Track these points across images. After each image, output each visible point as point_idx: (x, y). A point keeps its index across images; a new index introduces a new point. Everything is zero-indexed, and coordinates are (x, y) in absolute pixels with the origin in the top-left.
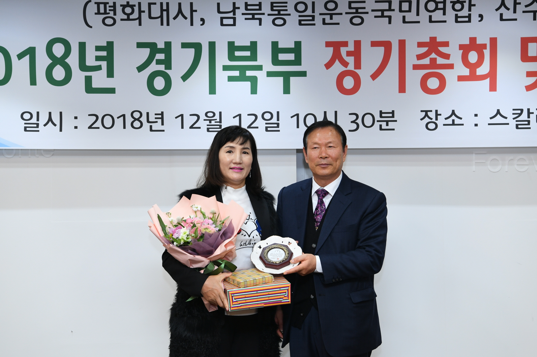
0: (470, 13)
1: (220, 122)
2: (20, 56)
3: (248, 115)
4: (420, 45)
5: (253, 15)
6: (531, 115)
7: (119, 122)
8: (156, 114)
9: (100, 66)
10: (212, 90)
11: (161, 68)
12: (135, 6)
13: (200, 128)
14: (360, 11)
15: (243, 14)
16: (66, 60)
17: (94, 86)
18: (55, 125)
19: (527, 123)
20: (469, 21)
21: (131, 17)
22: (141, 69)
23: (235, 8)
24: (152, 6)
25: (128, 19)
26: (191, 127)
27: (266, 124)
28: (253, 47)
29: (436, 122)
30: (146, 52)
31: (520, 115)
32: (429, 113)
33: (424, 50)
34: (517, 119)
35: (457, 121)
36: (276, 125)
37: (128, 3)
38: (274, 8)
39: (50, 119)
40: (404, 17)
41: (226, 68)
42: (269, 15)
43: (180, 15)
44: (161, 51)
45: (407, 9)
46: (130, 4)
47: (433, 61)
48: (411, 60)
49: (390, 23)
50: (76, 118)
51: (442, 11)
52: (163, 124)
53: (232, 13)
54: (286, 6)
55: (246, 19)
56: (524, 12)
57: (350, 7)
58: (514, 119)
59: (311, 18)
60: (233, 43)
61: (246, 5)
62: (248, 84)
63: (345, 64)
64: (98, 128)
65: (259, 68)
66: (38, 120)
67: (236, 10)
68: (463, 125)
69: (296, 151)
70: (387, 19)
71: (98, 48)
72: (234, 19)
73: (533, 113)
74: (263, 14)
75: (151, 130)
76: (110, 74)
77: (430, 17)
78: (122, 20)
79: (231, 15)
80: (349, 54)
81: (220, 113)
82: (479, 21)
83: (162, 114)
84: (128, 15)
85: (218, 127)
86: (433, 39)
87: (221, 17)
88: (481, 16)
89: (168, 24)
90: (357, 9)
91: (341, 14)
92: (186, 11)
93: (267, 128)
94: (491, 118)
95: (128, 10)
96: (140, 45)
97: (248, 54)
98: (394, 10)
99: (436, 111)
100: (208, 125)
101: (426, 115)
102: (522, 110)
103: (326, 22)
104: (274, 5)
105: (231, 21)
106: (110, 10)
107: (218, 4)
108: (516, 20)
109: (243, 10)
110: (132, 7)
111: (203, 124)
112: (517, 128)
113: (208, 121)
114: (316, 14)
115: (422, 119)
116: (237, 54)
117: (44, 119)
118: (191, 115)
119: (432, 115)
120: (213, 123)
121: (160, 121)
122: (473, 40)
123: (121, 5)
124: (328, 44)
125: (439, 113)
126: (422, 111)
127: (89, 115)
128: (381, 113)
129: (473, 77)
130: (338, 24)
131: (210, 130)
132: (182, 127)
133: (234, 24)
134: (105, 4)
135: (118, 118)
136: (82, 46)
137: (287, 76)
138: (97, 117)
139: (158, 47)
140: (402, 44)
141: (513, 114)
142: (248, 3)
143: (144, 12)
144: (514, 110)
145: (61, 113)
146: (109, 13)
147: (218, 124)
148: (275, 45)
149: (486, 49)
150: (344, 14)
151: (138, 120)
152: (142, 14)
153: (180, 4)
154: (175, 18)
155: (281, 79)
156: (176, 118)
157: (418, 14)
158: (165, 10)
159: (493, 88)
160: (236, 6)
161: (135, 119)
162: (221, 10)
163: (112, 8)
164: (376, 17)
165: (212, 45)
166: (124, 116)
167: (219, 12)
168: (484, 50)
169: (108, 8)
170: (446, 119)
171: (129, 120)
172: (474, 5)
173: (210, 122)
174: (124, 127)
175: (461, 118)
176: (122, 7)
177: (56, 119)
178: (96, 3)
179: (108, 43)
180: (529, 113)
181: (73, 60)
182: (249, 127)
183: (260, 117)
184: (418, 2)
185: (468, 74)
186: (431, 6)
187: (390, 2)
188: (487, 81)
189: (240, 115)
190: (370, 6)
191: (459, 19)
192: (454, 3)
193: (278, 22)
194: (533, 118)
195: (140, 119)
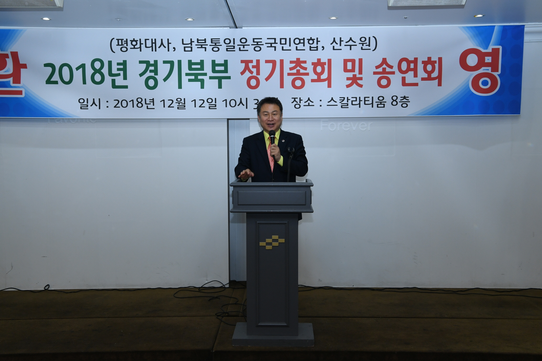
0: (317, 45)
1: (184, 104)
2: (77, 69)
3: (199, 100)
4: (291, 62)
5: (202, 45)
6: (349, 100)
7: (130, 104)
8: (150, 100)
9: (120, 73)
10: (180, 87)
11: (152, 74)
12: (138, 41)
13: (173, 107)
14: (259, 43)
15: (196, 45)
16: (101, 71)
17: (117, 84)
18: (96, 106)
19: (346, 105)
20: (317, 50)
21: (136, 47)
22: (141, 75)
24: (147, 41)
25: (134, 48)
26: (169, 107)
27: (209, 105)
28: (202, 63)
29: (300, 104)
30: (144, 66)
31: (343, 100)
32: (296, 99)
33: (294, 65)
34: (342, 103)
35: (311, 104)
36: (214, 106)
37: (134, 39)
38: (213, 42)
39: (94, 103)
40: (283, 47)
41: (187, 74)
42: (210, 45)
43: (162, 45)
44: (152, 65)
45: (284, 43)
46: (135, 40)
47: (298, 71)
48: (286, 70)
49: (275, 50)
50: (107, 102)
51: (303, 44)
52: (153, 105)
53: (190, 44)
54: (219, 41)
55: (198, 48)
56: (345, 45)
57: (254, 42)
58: (340, 102)
59: (233, 47)
60: (191, 61)
61: (198, 40)
62: (199, 83)
63: (251, 72)
64: (119, 107)
65: (205, 74)
66: (87, 103)
67: (192, 43)
68: (314, 106)
69: (226, 119)
70: (274, 48)
71: (118, 64)
72: (191, 48)
73: (350, 100)
74: (207, 45)
75: (148, 108)
76: (125, 78)
77: (297, 47)
78: (131, 48)
80: (253, 67)
81: (184, 99)
83: (153, 99)
84: (134, 46)
85: (183, 106)
86: (298, 59)
87: (184, 47)
88: (323, 47)
89: (156, 51)
90: (257, 42)
91: (249, 45)
92: (165, 43)
93: (209, 107)
94: (328, 102)
96: (141, 62)
97: (199, 67)
98: (277, 43)
99: (300, 98)
100: (178, 106)
101: (295, 100)
102: (344, 98)
103: (241, 49)
104: (213, 40)
105: (190, 49)
106: (124, 43)
107: (183, 40)
108: (341, 50)
109: (196, 43)
110: (136, 41)
111: (175, 105)
112: (342, 107)
113: (178, 103)
114: (236, 45)
115: (292, 103)
116: (193, 67)
117: (90, 102)
118: (168, 100)
119: (298, 100)
120: (181, 104)
121: (152, 103)
122: (319, 60)
123: (130, 41)
124: (242, 62)
125: (301, 99)
126: (292, 98)
127: (114, 100)
129: (319, 80)
130: (248, 50)
131: (179, 108)
132: (164, 107)
133: (191, 51)
134: (122, 40)
135: (130, 102)
136: (110, 63)
137: (220, 79)
138: (119, 101)
139: (150, 63)
140: (282, 61)
141: (340, 100)
143: (143, 44)
144: (340, 98)
145: (99, 99)
146: (124, 45)
147: (183, 105)
148: (213, 62)
149: (326, 65)
150: (250, 45)
151: (140, 103)
153: (162, 40)
154: (159, 47)
155: (217, 80)
156: (161, 101)
157: (290, 46)
158: (154, 43)
159: (329, 86)
160: (192, 41)
161: (139, 102)
162: (184, 43)
163: (126, 42)
164: (268, 47)
165: (180, 62)
166: (133, 100)
169: (123, 42)
170: (305, 102)
171: (136, 103)
172: (319, 41)
173: (179, 104)
174: (133, 107)
175: (313, 102)
176: (131, 42)
177: (97, 103)
178: (117, 39)
179: (123, 61)
180: (348, 100)
181: (105, 71)
182: (200, 107)
183: (206, 101)
184: (290, 39)
185: (316, 78)
186: (297, 41)
187: (275, 39)
188: (326, 82)
189: (195, 100)
190: (264, 41)
191: (312, 49)
192: (309, 40)
193: (215, 49)
194: (350, 102)
195: (142, 102)
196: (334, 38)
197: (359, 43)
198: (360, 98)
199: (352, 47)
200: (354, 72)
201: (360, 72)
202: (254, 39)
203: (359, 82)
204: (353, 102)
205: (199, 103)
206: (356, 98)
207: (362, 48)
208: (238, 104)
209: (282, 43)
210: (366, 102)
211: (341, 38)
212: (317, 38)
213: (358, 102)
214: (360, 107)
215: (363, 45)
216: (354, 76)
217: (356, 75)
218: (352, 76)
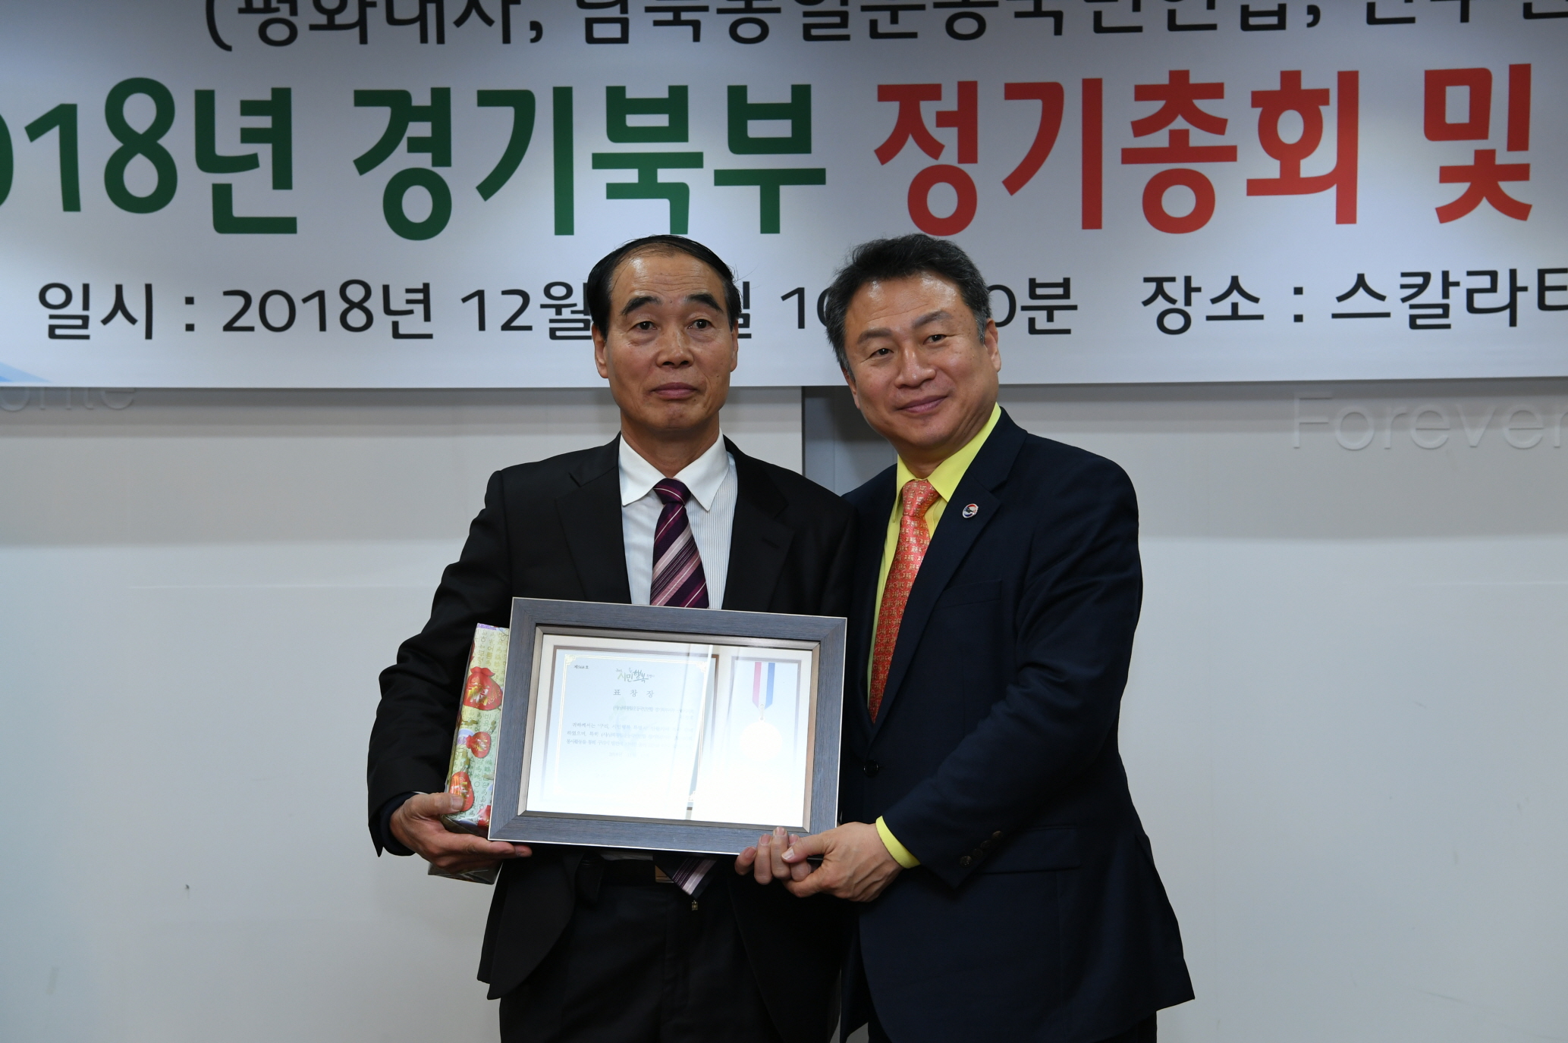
2: (35, 131)
4: (1143, 93)
5: (677, 11)
6: (1452, 289)
7: (308, 313)
8: (408, 291)
9: (255, 156)
10: (564, 224)
11: (423, 160)
13: (529, 328)
15: (649, 10)
16: (159, 142)
17: (239, 210)
18: (133, 321)
19: (1440, 311)
20: (1281, 25)
21: (339, 19)
22: (365, 164)
25: (331, 26)
26: (507, 326)
28: (676, 102)
29: (1187, 309)
30: (380, 118)
31: (1421, 288)
32: (1166, 285)
33: (1154, 107)
34: (1415, 301)
35: (1245, 307)
39: (119, 305)
40: (1098, 16)
42: (720, 11)
43: (474, 14)
44: (421, 114)
47: (1179, 138)
48: (1116, 136)
49: (1058, 31)
50: (190, 301)
52: (427, 318)
53: (617, 7)
58: (1404, 300)
59: (837, 20)
60: (622, 89)
62: (665, 204)
63: (933, 148)
64: (251, 329)
65: (694, 160)
66: (86, 306)
68: (1261, 317)
69: (799, 393)
70: (1051, 20)
71: (249, 108)
72: (624, 24)
73: (1457, 284)
74: (705, 9)
75: (396, 335)
76: (282, 179)
77: (1172, 14)
78: (313, 27)
79: (614, 12)
82: (1310, 25)
83: (426, 289)
84: (331, 14)
85: (581, 325)
86: (1179, 77)
87: (587, 19)
88: (1314, 11)
89: (441, 39)
94: (1340, 299)
96: (364, 98)
97: (661, 120)
99: (1188, 280)
100: (552, 321)
101: (1160, 291)
102: (1427, 277)
103: (881, 30)
105: (615, 31)
106: (280, 1)
108: (1411, 20)
111: (538, 317)
112: (1413, 325)
113: (553, 310)
114: (853, 9)
115: (1146, 303)
116: (633, 121)
117: (102, 303)
118: (504, 293)
119: (1176, 290)
120: (566, 313)
121: (419, 309)
122: (1291, 78)
124: (886, 93)
125: (1194, 285)
126: (1147, 280)
127: (226, 293)
128: (1033, 284)
129: (1290, 183)
130: (914, 35)
131: (558, 333)
132: (482, 327)
133: (624, 39)
135: (305, 300)
136: (205, 102)
138: (248, 299)
139: (417, 101)
140: (1092, 90)
141: (1403, 286)
143: (373, 5)
144: (1404, 275)
145: (149, 288)
146: (277, 10)
148: (737, 94)
149: (1326, 102)
150: (929, 6)
151: (360, 305)
152: (369, 10)
154: (459, 23)
155: (755, 191)
156: (465, 300)
157: (1137, 7)
158: (431, 1)
159: (1346, 212)
161: (352, 305)
164: (1018, 15)
165: (563, 98)
166: (320, 295)
167: (582, 4)
168: (1322, 108)
170: (1214, 301)
171: (335, 306)
173: (559, 313)
174: (323, 327)
175: (1256, 300)
177: (135, 304)
179: (275, 91)
180: (1447, 284)
181: (180, 141)
185: (1275, 174)
188: (1330, 194)
191: (1253, 21)
193: (745, 31)
194: (1457, 297)
195: (367, 305)
198: (1513, 274)
199: (1472, 3)
200: (1484, 135)
201: (1518, 138)
203: (1511, 189)
204: (1476, 295)
206: (1493, 275)
207: (1527, 8)
210: (1551, 298)
213: (1502, 297)
214: (1513, 322)
216: (1485, 157)
217: (1491, 154)
218: (1469, 161)
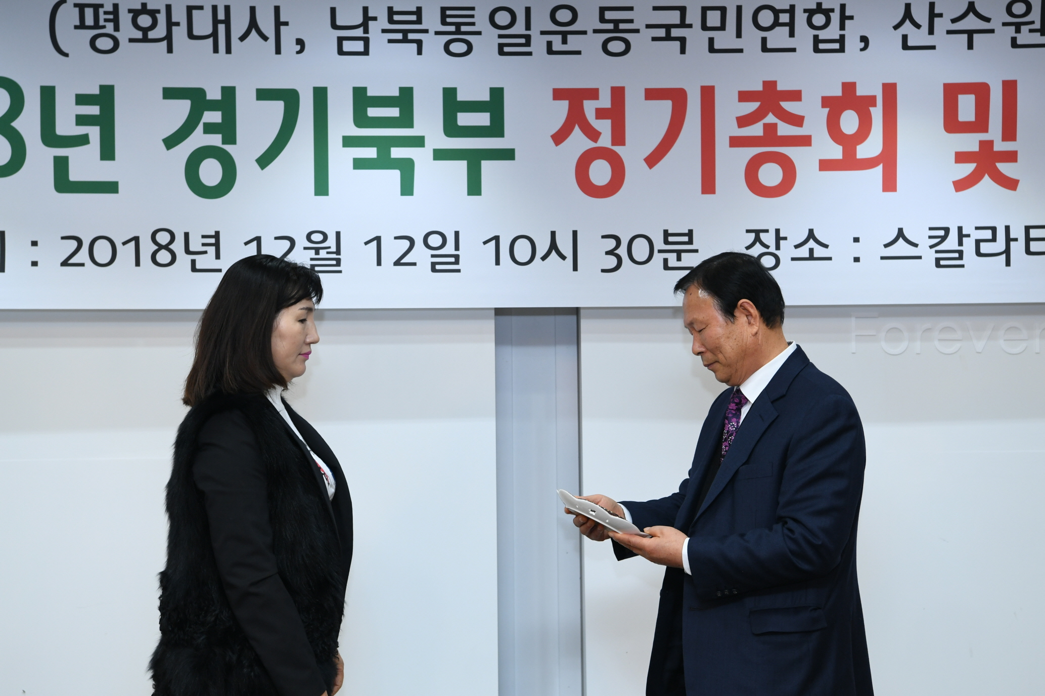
0: (842, 32)
1: (338, 252)
3: (396, 238)
4: (744, 96)
5: (405, 32)
6: (964, 239)
8: (203, 237)
9: (87, 135)
10: (321, 187)
11: (216, 140)
12: (158, 11)
14: (622, 26)
15: (384, 31)
16: (12, 124)
17: (75, 174)
19: (956, 255)
20: (842, 50)
21: (151, 35)
22: (171, 142)
23: (367, 18)
24: (195, 12)
25: (145, 39)
27: (433, 256)
28: (405, 99)
29: (777, 252)
30: (183, 107)
31: (943, 238)
32: (762, 235)
33: (751, 107)
34: (938, 248)
35: (819, 251)
36: (452, 260)
37: (144, 5)
38: (448, 20)
40: (711, 41)
41: (349, 142)
42: (437, 33)
43: (254, 32)
44: (213, 106)
45: (718, 24)
46: (149, 7)
47: (770, 129)
48: (726, 127)
49: (683, 51)
50: (34, 243)
51: (787, 29)
52: (218, 256)
53: (361, 29)
54: (472, 16)
55: (390, 41)
56: (949, 32)
57: (602, 20)
58: (931, 247)
59: (523, 41)
60: (364, 89)
61: (391, 12)
62: (395, 175)
63: (594, 135)
64: (82, 265)
65: (418, 142)
67: (371, 23)
68: (830, 259)
69: (493, 312)
70: (678, 43)
71: (82, 99)
72: (366, 41)
73: (968, 236)
74: (426, 31)
75: (194, 269)
76: (108, 152)
77: (764, 40)
78: (132, 40)
79: (359, 32)
80: (601, 114)
81: (338, 234)
82: (862, 50)
83: (217, 235)
84: (145, 31)
85: (334, 262)
86: (770, 86)
87: (338, 38)
88: (864, 40)
89: (228, 51)
90: (616, 22)
91: (584, 33)
92: (267, 24)
93: (433, 265)
94: (886, 246)
95: (145, 21)
96: (170, 93)
97: (394, 112)
98: (690, 26)
99: (777, 231)
100: (312, 259)
101: (757, 239)
102: (947, 230)
103: (555, 48)
104: (448, 13)
105: (359, 46)
106: (106, 20)
107: (333, 11)
108: (933, 48)
109: (383, 22)
110: (153, 13)
111: (302, 256)
112: (938, 265)
113: (313, 251)
114: (534, 33)
116: (373, 112)
118: (276, 238)
119: (769, 239)
120: (323, 254)
121: (212, 250)
122: (849, 88)
123: (130, 11)
124: (559, 94)
125: (782, 235)
126: (748, 231)
127: (63, 238)
128: (666, 234)
129: (850, 162)
130: (579, 53)
133: (366, 52)
134: (96, 7)
135: (124, 243)
136: (48, 95)
137: (474, 159)
138: (80, 242)
139: (209, 97)
140: (708, 94)
141: (930, 237)
142: (395, 9)
143: (178, 24)
144: (931, 229)
145: (3, 234)
146: (104, 27)
147: (334, 256)
148: (449, 94)
149: (875, 105)
150: (590, 32)
151: (166, 247)
152: (174, 28)
153: (253, 10)
154: (242, 38)
155: (464, 164)
156: (246, 243)
157: (739, 35)
158: (221, 22)
159: (890, 184)
160: (370, 15)
161: (160, 247)
162: (339, 22)
163: (111, 17)
164: (654, 39)
165: (320, 95)
166: (136, 239)
167: (334, 26)
168: (872, 109)
169: (102, 17)
170: (797, 247)
171: (147, 248)
172: (851, 18)
173: (317, 253)
174: (138, 263)
175: (826, 246)
176: (132, 14)
178: (76, 5)
179: (102, 87)
180: (961, 236)
181: (28, 124)
182: (398, 263)
183: (419, 242)
184: (739, 9)
185: (839, 156)
186: (766, 18)
187: (683, 10)
188: (878, 171)
189: (378, 239)
190: (642, 16)
191: (822, 46)
192: (811, 13)
193: (455, 47)
194: (969, 246)
195: (171, 247)
196: (908, 6)
197: (1004, 24)
198: (1007, 228)
199: (975, 36)
200: (985, 129)
201: (1009, 133)
202: (602, 10)
203: (1004, 168)
204: (982, 244)
205: (393, 249)
206: (994, 230)
207: (1014, 40)
208: (541, 252)
209: (709, 24)
210: (1034, 247)
211: (932, 5)
212: (843, 7)
213: (1000, 246)
214: (1008, 263)
215: (1018, 31)
216: (986, 145)
217: (991, 143)
218: (975, 148)
